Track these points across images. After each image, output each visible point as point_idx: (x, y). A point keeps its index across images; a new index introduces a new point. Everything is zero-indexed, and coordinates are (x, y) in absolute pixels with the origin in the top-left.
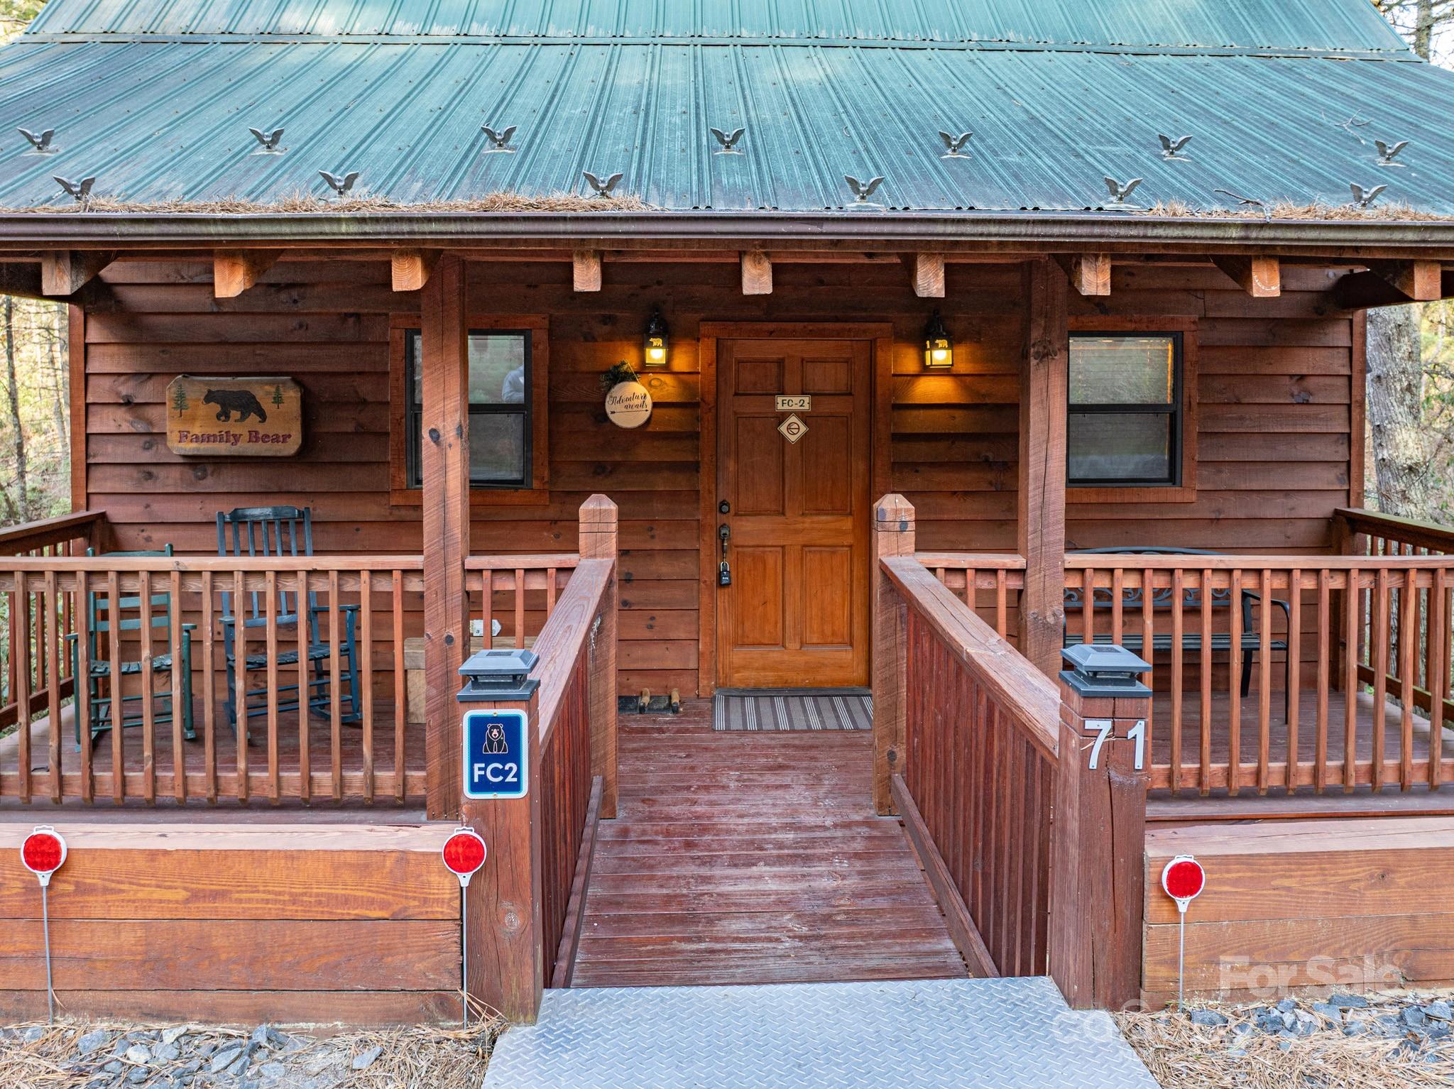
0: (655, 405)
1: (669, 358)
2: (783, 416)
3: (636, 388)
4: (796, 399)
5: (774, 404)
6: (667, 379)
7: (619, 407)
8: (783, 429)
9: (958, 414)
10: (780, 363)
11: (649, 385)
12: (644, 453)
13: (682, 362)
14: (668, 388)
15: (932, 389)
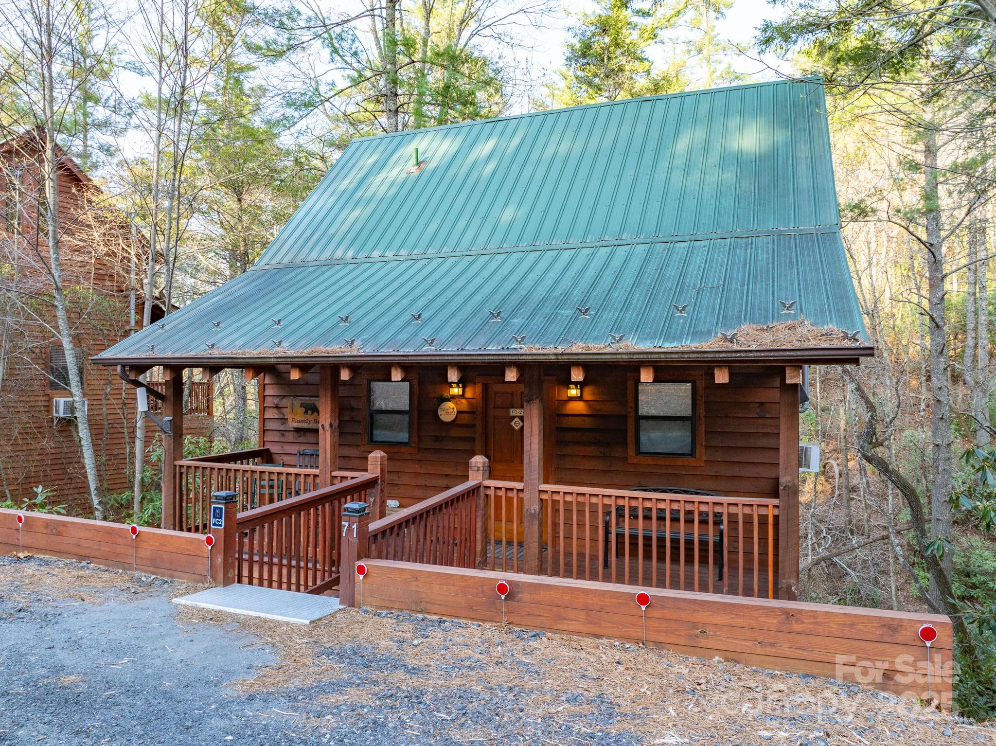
0: (458, 412)
1: (464, 392)
2: (513, 418)
3: (451, 405)
4: (518, 410)
5: (509, 412)
6: (463, 401)
7: (443, 413)
8: (513, 423)
9: (586, 419)
10: (512, 394)
11: (456, 404)
12: (455, 433)
13: (469, 394)
14: (464, 404)
15: (579, 407)
